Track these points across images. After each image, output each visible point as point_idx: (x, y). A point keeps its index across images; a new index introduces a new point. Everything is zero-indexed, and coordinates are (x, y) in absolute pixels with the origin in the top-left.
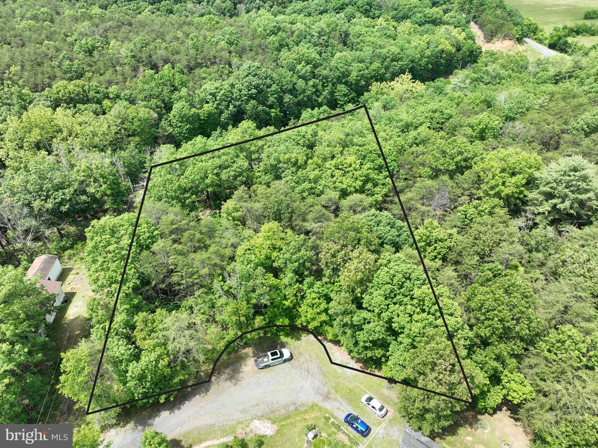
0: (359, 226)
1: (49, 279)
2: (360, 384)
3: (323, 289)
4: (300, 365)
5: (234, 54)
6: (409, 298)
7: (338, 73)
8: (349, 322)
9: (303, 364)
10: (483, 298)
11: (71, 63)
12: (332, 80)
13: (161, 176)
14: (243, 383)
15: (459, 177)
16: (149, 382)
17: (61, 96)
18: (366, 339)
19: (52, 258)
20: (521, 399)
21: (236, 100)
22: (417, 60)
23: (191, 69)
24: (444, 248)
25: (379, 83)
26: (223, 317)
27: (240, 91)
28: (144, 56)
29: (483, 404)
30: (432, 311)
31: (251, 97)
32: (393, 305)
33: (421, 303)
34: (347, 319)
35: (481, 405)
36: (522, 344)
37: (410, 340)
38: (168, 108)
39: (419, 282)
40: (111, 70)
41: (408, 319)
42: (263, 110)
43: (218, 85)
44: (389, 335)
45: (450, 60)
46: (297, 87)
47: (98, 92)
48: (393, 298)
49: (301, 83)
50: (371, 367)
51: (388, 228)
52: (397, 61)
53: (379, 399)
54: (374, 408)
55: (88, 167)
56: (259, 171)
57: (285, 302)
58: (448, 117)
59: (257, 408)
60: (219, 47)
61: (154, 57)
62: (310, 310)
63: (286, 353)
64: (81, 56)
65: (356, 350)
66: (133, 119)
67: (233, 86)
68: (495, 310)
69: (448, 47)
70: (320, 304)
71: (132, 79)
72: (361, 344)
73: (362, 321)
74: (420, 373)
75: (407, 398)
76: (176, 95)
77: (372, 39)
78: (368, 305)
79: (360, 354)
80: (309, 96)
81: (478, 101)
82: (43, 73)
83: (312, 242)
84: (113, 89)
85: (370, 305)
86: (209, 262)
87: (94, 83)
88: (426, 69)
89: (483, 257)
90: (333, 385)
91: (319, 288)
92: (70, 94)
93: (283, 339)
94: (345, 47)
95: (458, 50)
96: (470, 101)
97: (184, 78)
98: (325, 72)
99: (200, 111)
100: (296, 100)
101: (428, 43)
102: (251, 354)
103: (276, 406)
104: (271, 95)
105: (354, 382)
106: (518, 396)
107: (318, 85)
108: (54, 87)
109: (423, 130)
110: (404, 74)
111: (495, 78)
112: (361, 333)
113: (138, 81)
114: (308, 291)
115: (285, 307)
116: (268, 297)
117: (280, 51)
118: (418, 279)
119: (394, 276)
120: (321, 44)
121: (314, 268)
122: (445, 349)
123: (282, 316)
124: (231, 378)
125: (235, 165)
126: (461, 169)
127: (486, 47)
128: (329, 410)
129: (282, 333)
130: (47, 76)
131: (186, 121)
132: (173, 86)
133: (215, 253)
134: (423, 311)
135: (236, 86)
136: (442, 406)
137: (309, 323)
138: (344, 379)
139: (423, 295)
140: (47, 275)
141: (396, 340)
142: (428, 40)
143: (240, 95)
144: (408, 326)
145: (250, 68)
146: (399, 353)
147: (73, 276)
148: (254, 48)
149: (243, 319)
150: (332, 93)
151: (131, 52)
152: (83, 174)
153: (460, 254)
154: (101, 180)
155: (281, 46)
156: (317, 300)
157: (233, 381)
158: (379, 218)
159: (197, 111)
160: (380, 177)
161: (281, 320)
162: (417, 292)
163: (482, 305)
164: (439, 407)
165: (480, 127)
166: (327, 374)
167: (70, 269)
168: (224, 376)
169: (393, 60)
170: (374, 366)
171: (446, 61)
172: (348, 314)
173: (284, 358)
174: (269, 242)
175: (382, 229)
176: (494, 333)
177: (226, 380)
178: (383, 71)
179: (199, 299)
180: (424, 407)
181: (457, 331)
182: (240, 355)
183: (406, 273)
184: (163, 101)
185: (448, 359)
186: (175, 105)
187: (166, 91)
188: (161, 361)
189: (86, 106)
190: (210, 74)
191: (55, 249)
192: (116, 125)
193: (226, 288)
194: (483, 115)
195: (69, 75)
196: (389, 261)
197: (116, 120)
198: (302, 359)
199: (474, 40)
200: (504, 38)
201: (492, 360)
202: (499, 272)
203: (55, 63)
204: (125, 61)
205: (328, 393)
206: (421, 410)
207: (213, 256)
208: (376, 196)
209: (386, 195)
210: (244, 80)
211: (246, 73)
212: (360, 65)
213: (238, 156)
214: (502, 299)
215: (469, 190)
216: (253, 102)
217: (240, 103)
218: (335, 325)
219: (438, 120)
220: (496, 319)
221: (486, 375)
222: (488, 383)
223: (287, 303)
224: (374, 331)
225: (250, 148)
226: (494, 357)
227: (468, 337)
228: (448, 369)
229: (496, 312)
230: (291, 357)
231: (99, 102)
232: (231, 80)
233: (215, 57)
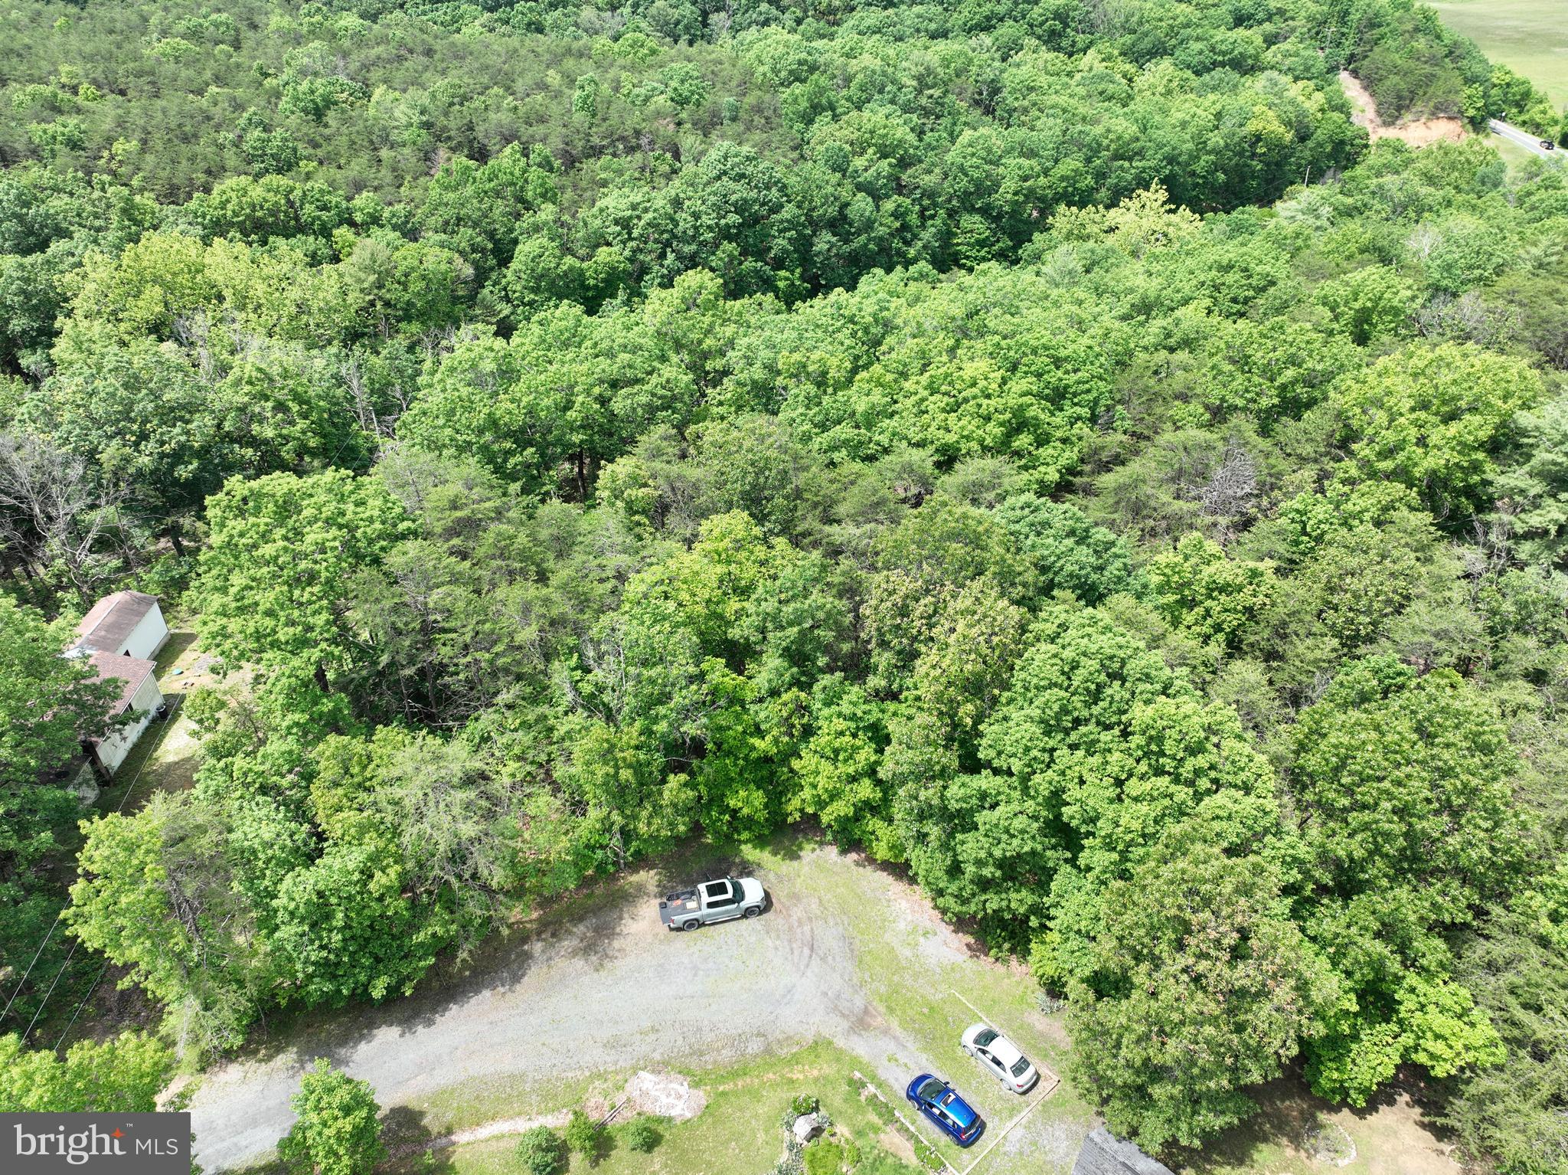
0: (981, 529)
1: (127, 653)
2: (962, 993)
3: (867, 707)
4: (791, 928)
5: (688, 126)
6: (1116, 731)
7: (964, 183)
8: (935, 802)
9: (800, 923)
10: (1345, 740)
11: (264, 135)
12: (949, 201)
13: (444, 390)
14: (622, 965)
15: (1288, 428)
16: (340, 930)
17: (229, 213)
18: (983, 854)
19: (140, 601)
20: (1459, 1063)
21: (685, 239)
22: (1183, 158)
23: (571, 161)
24: (1236, 611)
25: (1074, 209)
26: (573, 770)
27: (696, 216)
28: (454, 124)
29: (1335, 1075)
30: (1186, 771)
31: (725, 234)
32: (1066, 751)
33: (1154, 748)
34: (929, 794)
35: (1330, 1076)
36: (1467, 891)
37: (1115, 856)
38: (503, 253)
39: (1148, 687)
40: (365, 157)
41: (1112, 792)
42: (756, 271)
43: (639, 199)
44: (1054, 848)
45: (1278, 164)
46: (852, 213)
47: (325, 208)
48: (1067, 732)
49: (862, 204)
50: (1000, 947)
51: (1070, 542)
52: (1130, 159)
53: (1018, 1039)
54: (998, 1063)
55: (260, 370)
56: (721, 404)
57: (756, 742)
58: (1263, 283)
59: (653, 1037)
60: (652, 107)
61: (480, 131)
62: (826, 767)
63: (753, 891)
64: (294, 120)
65: (953, 888)
66: (406, 275)
67: (677, 203)
68: (1383, 779)
69: (1273, 126)
70: (856, 749)
71: (415, 179)
72: (970, 869)
73: (974, 801)
74: (1138, 958)
75: (1098, 1032)
76: (528, 219)
77: (1062, 100)
78: (992, 753)
79: (965, 902)
80: (881, 239)
81: (1353, 247)
82: (192, 159)
83: (843, 574)
84: (364, 201)
85: (999, 753)
86: (543, 610)
87: (318, 184)
88: (1208, 185)
89: (1352, 643)
90: (883, 989)
91: (855, 704)
92: (254, 210)
93: (749, 852)
94: (989, 118)
95: (1303, 138)
96: (1330, 247)
97: (553, 180)
98: (929, 180)
99: (585, 265)
100: (846, 248)
101: (1218, 116)
102: (652, 888)
103: (709, 1037)
104: (780, 231)
105: (945, 986)
106: (1448, 1054)
107: (907, 212)
108: (215, 192)
109: (1191, 316)
110: (1147, 188)
111: (1405, 208)
112: (970, 836)
113: (432, 184)
114: (826, 712)
115: (754, 755)
116: (705, 720)
117: (811, 122)
118: (1147, 678)
119: (1075, 666)
120: (924, 108)
121: (846, 647)
122: (1218, 879)
123: (745, 784)
124: (588, 949)
125: (654, 379)
126: (1293, 407)
127: (1378, 134)
128: (865, 1059)
129: (745, 836)
130: (203, 165)
131: (548, 290)
132: (521, 200)
133: (563, 587)
134: (1159, 772)
135: (687, 203)
136: (1205, 1058)
137: (821, 804)
138: (916, 976)
139: (1160, 724)
140: (121, 642)
141: (1072, 862)
142: (1218, 107)
143: (696, 228)
144: (1110, 812)
145: (726, 157)
146: (1081, 897)
147: (195, 655)
148: (741, 114)
149: (626, 774)
150: (946, 236)
151: (422, 113)
152: (247, 388)
153: (1281, 632)
154: (295, 407)
155: (816, 109)
156: (848, 738)
157: (594, 958)
158: (1043, 515)
159: (578, 264)
160: (1059, 419)
161: (742, 793)
162: (1140, 714)
163: (1343, 762)
164: (1193, 1063)
165: (1357, 305)
166: (868, 959)
167: (191, 638)
168: (568, 944)
169: (1117, 157)
170: (1007, 946)
171: (1268, 164)
172: (933, 778)
173: (744, 904)
174: (721, 569)
175: (1050, 546)
176: (1377, 850)
177: (574, 953)
178: (1089, 181)
179: (508, 713)
180: (1147, 1061)
181: (1259, 837)
182: (621, 889)
183: (1111, 658)
184: (491, 235)
185: (1226, 911)
186: (520, 247)
187: (500, 208)
188: (378, 874)
189: (293, 241)
190: (620, 173)
191: (158, 583)
192: (362, 291)
193: (587, 688)
194: (1364, 274)
195: (257, 166)
196: (1064, 627)
197: (362, 275)
198: (797, 913)
199: (1348, 115)
200: (1434, 115)
201: (1369, 935)
202: (1400, 680)
203: (227, 136)
204: (406, 135)
205: (866, 1011)
206: (1138, 1073)
207: (556, 596)
208: (1042, 469)
209: (1071, 471)
210: (708, 190)
211: (716, 172)
212: (1025, 163)
213: (663, 359)
214: (1406, 746)
215: (1316, 461)
216: (728, 247)
217: (694, 247)
218: (898, 817)
219: (1234, 291)
220: (1386, 805)
221: (1349, 984)
222: (1355, 1008)
223: (762, 745)
224: (1007, 831)
225: (700, 342)
226: (1376, 926)
227: (1295, 859)
228: (1226, 942)
229: (1386, 784)
230: (767, 905)
231: (325, 232)
232: (676, 187)
233: (638, 133)
